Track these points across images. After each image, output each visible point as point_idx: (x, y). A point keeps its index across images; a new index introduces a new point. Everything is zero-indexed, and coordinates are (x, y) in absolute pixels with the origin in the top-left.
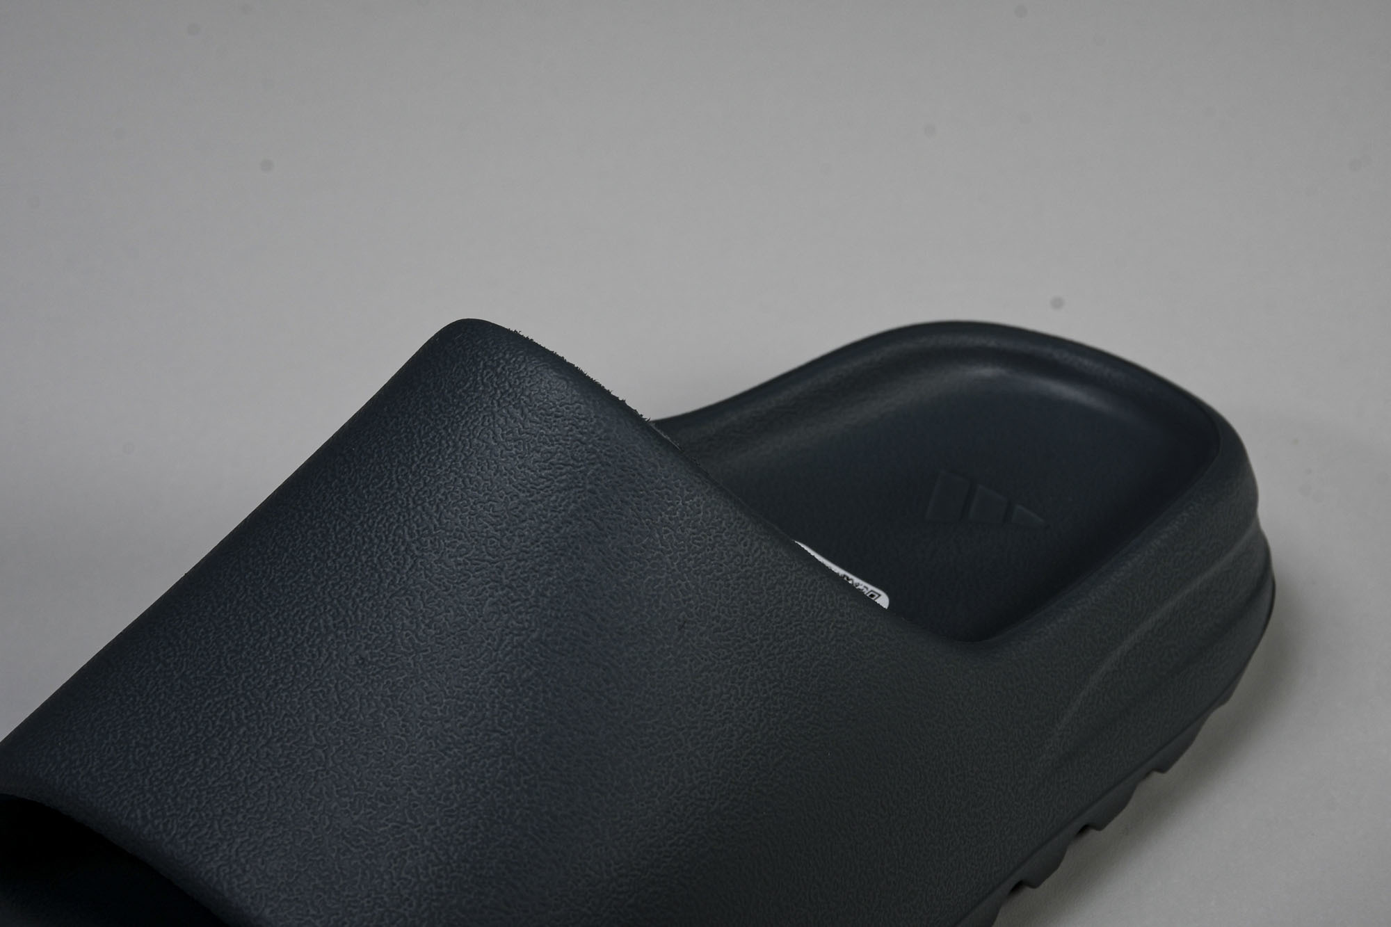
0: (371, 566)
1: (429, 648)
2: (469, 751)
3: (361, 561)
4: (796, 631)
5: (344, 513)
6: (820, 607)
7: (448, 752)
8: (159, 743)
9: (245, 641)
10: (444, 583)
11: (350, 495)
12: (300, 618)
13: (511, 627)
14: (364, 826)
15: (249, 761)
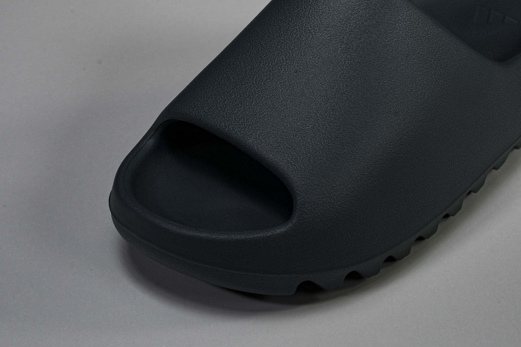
0: (297, 38)
1: (320, 66)
2: (336, 101)
3: (294, 37)
4: (445, 57)
5: (286, 20)
6: (453, 49)
7: (329, 101)
8: (228, 101)
9: (254, 65)
10: (323, 43)
11: (288, 14)
12: (273, 57)
13: (348, 58)
14: (301, 127)
15: (260, 106)
